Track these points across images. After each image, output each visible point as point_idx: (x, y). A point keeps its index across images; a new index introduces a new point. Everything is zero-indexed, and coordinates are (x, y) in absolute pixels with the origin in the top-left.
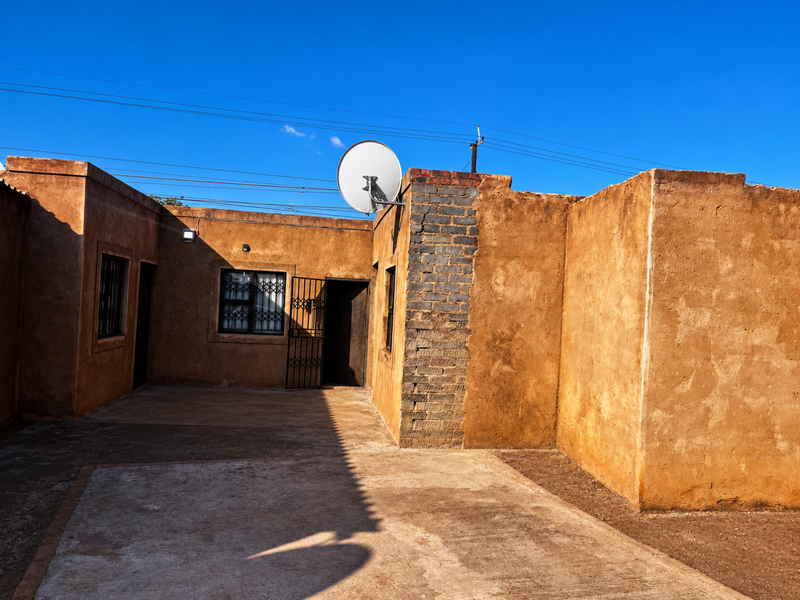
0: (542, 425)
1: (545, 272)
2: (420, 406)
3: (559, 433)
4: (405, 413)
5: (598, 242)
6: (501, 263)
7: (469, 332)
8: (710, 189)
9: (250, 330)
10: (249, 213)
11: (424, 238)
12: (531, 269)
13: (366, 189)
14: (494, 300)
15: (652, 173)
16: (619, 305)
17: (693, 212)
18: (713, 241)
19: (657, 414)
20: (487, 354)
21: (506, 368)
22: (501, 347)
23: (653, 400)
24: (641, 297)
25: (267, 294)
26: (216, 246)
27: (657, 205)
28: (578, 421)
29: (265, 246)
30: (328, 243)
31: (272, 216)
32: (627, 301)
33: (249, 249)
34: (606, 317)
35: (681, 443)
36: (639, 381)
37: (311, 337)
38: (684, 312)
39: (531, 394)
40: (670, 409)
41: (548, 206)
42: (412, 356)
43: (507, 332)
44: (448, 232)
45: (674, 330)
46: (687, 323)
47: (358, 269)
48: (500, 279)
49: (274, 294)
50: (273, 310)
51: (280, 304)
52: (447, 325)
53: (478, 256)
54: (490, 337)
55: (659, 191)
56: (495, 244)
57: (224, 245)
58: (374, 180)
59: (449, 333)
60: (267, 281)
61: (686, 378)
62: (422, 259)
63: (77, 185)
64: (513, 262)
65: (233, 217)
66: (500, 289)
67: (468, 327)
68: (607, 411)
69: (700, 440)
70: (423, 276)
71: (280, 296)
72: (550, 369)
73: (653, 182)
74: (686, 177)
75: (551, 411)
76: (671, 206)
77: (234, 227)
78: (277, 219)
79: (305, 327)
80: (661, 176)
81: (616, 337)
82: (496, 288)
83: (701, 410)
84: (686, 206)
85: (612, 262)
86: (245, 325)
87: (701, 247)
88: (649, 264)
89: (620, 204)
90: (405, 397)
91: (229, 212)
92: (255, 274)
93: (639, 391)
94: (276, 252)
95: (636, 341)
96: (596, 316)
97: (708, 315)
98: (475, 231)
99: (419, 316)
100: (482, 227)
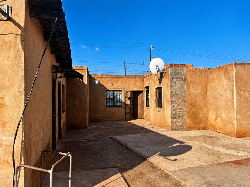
0: (204, 123)
1: (202, 86)
2: (175, 120)
3: (208, 125)
4: (172, 122)
5: (218, 79)
6: (192, 84)
7: (185, 102)
8: (246, 66)
9: (114, 106)
10: (112, 75)
11: (173, 80)
12: (199, 86)
13: (156, 69)
14: (191, 93)
15: (234, 64)
16: (226, 93)
17: (243, 71)
18: (247, 78)
19: (238, 116)
20: (190, 107)
21: (195, 110)
22: (193, 105)
23: (238, 113)
24: (233, 91)
25: (117, 96)
26: (104, 84)
27: (235, 70)
28: (215, 121)
29: (116, 84)
30: (132, 82)
31: (118, 75)
32: (228, 92)
33: (112, 85)
34: (222, 96)
35: (244, 122)
36: (234, 109)
37: (129, 107)
38: (242, 93)
39: (201, 116)
40: (241, 115)
41: (202, 70)
42: (172, 108)
43: (194, 101)
44: (179, 78)
45: (241, 98)
46: (243, 96)
47: (140, 88)
48: (192, 89)
49: (119, 96)
50: (119, 100)
51: (121, 99)
52: (180, 100)
53: (186, 83)
54: (190, 102)
55: (235, 67)
56: (190, 80)
57: (106, 84)
58: (158, 66)
59: (181, 102)
60: (117, 93)
61: (244, 108)
62: (173, 85)
63: (85, 72)
64: (195, 84)
65: (108, 76)
66: (192, 91)
67: (185, 100)
68: (224, 117)
69: (247, 122)
70: (174, 89)
71: (121, 96)
72: (205, 110)
73: (234, 65)
74: (240, 64)
75: (206, 119)
76: (238, 70)
77: (108, 79)
78: (119, 76)
79: (127, 104)
80: (235, 64)
81: (225, 100)
82: (191, 91)
83: (247, 115)
84: (241, 70)
85: (223, 83)
86: (112, 105)
87: (245, 79)
88: (234, 83)
89: (224, 70)
90: (172, 118)
91: (107, 75)
92: (114, 91)
93: (234, 112)
94: (120, 85)
95: (232, 101)
96: (219, 96)
97: (248, 94)
98: (185, 77)
99: (174, 98)
100: (187, 76)
